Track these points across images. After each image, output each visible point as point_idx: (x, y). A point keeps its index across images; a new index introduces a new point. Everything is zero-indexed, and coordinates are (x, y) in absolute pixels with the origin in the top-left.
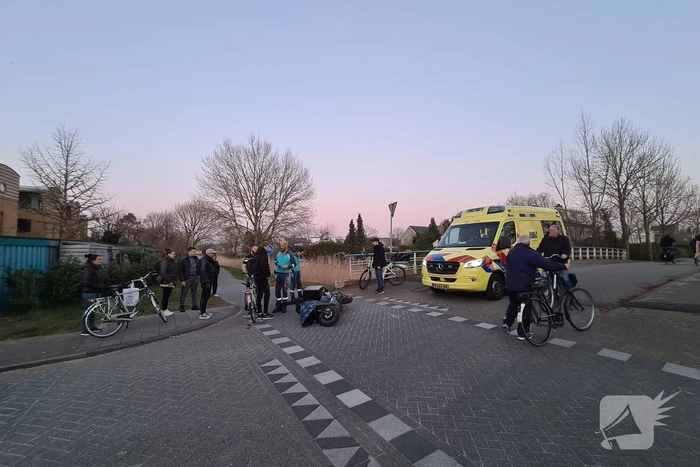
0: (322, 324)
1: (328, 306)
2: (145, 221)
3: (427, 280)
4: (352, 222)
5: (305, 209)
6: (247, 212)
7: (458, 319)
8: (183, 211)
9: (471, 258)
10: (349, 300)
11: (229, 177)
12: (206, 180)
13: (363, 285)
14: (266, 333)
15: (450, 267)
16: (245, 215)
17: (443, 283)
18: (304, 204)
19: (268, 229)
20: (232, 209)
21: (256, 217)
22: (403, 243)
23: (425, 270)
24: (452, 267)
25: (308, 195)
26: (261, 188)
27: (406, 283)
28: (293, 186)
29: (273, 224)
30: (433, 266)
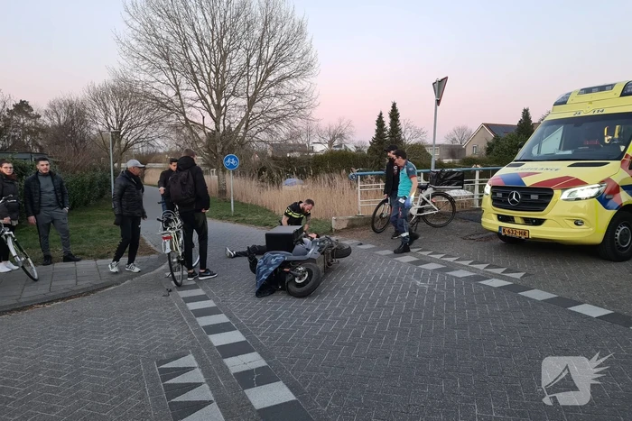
0: (291, 294)
1: (301, 262)
2: (47, 113)
3: (491, 221)
4: (380, 117)
5: (300, 94)
6: (202, 98)
7: (538, 295)
8: (100, 97)
9: (578, 183)
10: (345, 252)
11: (171, 39)
12: (134, 42)
13: (378, 225)
14: (192, 306)
15: (534, 197)
16: (199, 104)
17: (519, 226)
18: (298, 85)
19: (238, 128)
20: (178, 94)
21: (218, 107)
22: (469, 153)
23: (487, 201)
24: (540, 197)
25: (304, 70)
26: (224, 58)
27: (456, 224)
28: (278, 51)
29: (246, 120)
30: (503, 196)
